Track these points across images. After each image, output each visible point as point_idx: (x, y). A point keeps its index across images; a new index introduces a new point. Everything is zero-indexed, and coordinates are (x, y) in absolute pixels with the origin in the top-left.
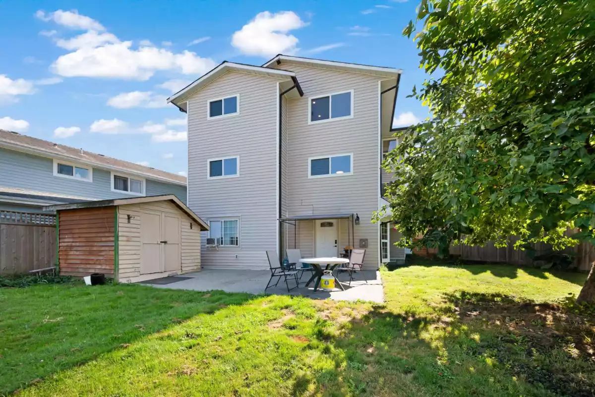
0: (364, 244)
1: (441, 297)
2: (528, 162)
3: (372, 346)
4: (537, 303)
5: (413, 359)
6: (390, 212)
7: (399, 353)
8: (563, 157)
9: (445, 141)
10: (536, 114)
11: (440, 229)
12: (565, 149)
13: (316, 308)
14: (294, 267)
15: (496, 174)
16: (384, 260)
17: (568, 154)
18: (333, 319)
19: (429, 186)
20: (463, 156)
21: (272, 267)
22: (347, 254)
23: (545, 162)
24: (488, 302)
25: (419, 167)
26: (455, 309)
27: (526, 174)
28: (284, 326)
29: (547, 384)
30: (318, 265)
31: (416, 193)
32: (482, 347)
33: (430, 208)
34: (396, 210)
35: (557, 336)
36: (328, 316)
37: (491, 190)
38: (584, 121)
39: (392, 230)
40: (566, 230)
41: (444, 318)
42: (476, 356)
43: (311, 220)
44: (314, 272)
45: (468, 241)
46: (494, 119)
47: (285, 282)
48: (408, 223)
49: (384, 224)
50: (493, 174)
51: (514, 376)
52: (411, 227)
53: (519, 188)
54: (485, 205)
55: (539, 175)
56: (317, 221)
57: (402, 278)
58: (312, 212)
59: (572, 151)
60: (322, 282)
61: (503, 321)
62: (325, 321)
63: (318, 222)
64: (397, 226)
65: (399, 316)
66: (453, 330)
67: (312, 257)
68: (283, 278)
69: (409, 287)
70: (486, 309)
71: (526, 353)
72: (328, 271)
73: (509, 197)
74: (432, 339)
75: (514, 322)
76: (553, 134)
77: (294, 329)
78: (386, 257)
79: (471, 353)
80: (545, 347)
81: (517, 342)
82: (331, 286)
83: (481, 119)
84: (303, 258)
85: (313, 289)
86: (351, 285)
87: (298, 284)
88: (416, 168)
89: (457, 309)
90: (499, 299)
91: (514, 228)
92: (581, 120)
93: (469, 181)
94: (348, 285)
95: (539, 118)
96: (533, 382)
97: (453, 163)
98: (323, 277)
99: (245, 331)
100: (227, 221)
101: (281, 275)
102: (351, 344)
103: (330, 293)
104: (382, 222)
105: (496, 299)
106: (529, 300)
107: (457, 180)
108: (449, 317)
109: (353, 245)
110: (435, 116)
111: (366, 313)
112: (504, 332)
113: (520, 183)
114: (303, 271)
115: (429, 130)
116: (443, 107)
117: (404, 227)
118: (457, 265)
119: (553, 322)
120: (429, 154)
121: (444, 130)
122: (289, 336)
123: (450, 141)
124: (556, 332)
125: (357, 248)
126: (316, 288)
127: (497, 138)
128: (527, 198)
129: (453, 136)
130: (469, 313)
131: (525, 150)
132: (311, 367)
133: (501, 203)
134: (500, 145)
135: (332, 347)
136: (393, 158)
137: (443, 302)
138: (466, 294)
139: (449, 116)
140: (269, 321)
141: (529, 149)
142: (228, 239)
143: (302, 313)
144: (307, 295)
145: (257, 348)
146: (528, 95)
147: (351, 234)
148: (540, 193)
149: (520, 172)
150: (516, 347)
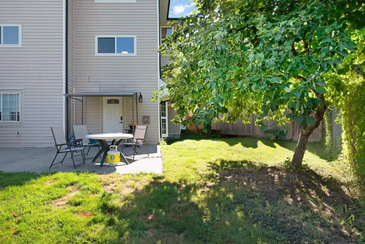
0: (146, 120)
1: (207, 165)
2: (260, 58)
3: (152, 213)
4: (269, 166)
5: (184, 221)
6: (166, 92)
7: (173, 217)
8: (280, 56)
9: (206, 34)
10: (264, 22)
11: (205, 108)
12: (281, 51)
13: (102, 183)
14: (81, 143)
15: (241, 66)
16: (163, 135)
17: (283, 55)
18: (118, 192)
19: (196, 71)
20: (219, 48)
21: (57, 144)
22: (131, 130)
23: (270, 59)
24: (239, 167)
25: (189, 55)
26: (216, 175)
27: (259, 67)
28: (70, 203)
29: (274, 227)
30: (104, 140)
31: (186, 76)
32: (235, 204)
33: (197, 90)
34: (172, 90)
35: (281, 190)
36: (113, 189)
37: (238, 78)
38: (290, 31)
39: (170, 108)
40: (285, 111)
41: (208, 183)
42: (230, 212)
43: (99, 97)
44: (101, 148)
45: (225, 119)
46: (238, 21)
47: (72, 159)
48: (181, 102)
49: (163, 103)
50: (240, 65)
51: (255, 224)
52: (183, 106)
53: (256, 77)
54: (235, 90)
55: (267, 69)
56: (104, 97)
57: (177, 150)
58: (99, 89)
59: (285, 52)
60: (109, 157)
61: (248, 182)
62: (110, 195)
63: (105, 99)
64: (173, 105)
65: (175, 184)
66: (214, 192)
67: (98, 133)
68: (69, 155)
69: (182, 158)
70: (237, 173)
71: (262, 205)
72: (114, 146)
73: (250, 84)
74: (199, 201)
75: (255, 182)
76: (274, 39)
77: (80, 205)
78: (165, 133)
79: (227, 210)
80: (273, 199)
81: (257, 197)
82: (117, 161)
83: (230, 19)
84: (90, 134)
85: (99, 164)
86: (135, 159)
87: (84, 160)
88: (186, 55)
89: (218, 174)
90: (246, 164)
91: (254, 109)
92: (288, 30)
93: (224, 69)
94: (132, 158)
95: (265, 24)
96: (266, 226)
97: (212, 53)
98: (108, 153)
99: (25, 213)
100: (7, 95)
101: (67, 152)
102: (133, 214)
103: (116, 167)
104: (162, 101)
105: (244, 165)
106: (265, 164)
107: (215, 68)
108: (212, 182)
109: (137, 122)
110: (199, 12)
111: (147, 183)
112: (249, 190)
113: (256, 74)
114: (90, 146)
115: (195, 23)
116: (205, 5)
117: (178, 106)
118: (218, 138)
119: (278, 180)
120: (196, 44)
121: (206, 25)
122: (74, 213)
123: (210, 34)
124: (280, 187)
125: (140, 125)
126: (102, 163)
127: (241, 36)
128: (260, 85)
129: (212, 31)
130: (226, 177)
131: (258, 48)
132: (95, 241)
133: (245, 89)
134: (243, 42)
135: (116, 219)
136: (169, 44)
137: (208, 169)
138: (224, 162)
139: (209, 13)
140: (53, 199)
141: (260, 48)
142: (8, 114)
143: (88, 189)
144: (94, 170)
145: (39, 229)
146: (259, 6)
147: (135, 112)
148: (268, 82)
149: (255, 65)
150: (256, 201)
